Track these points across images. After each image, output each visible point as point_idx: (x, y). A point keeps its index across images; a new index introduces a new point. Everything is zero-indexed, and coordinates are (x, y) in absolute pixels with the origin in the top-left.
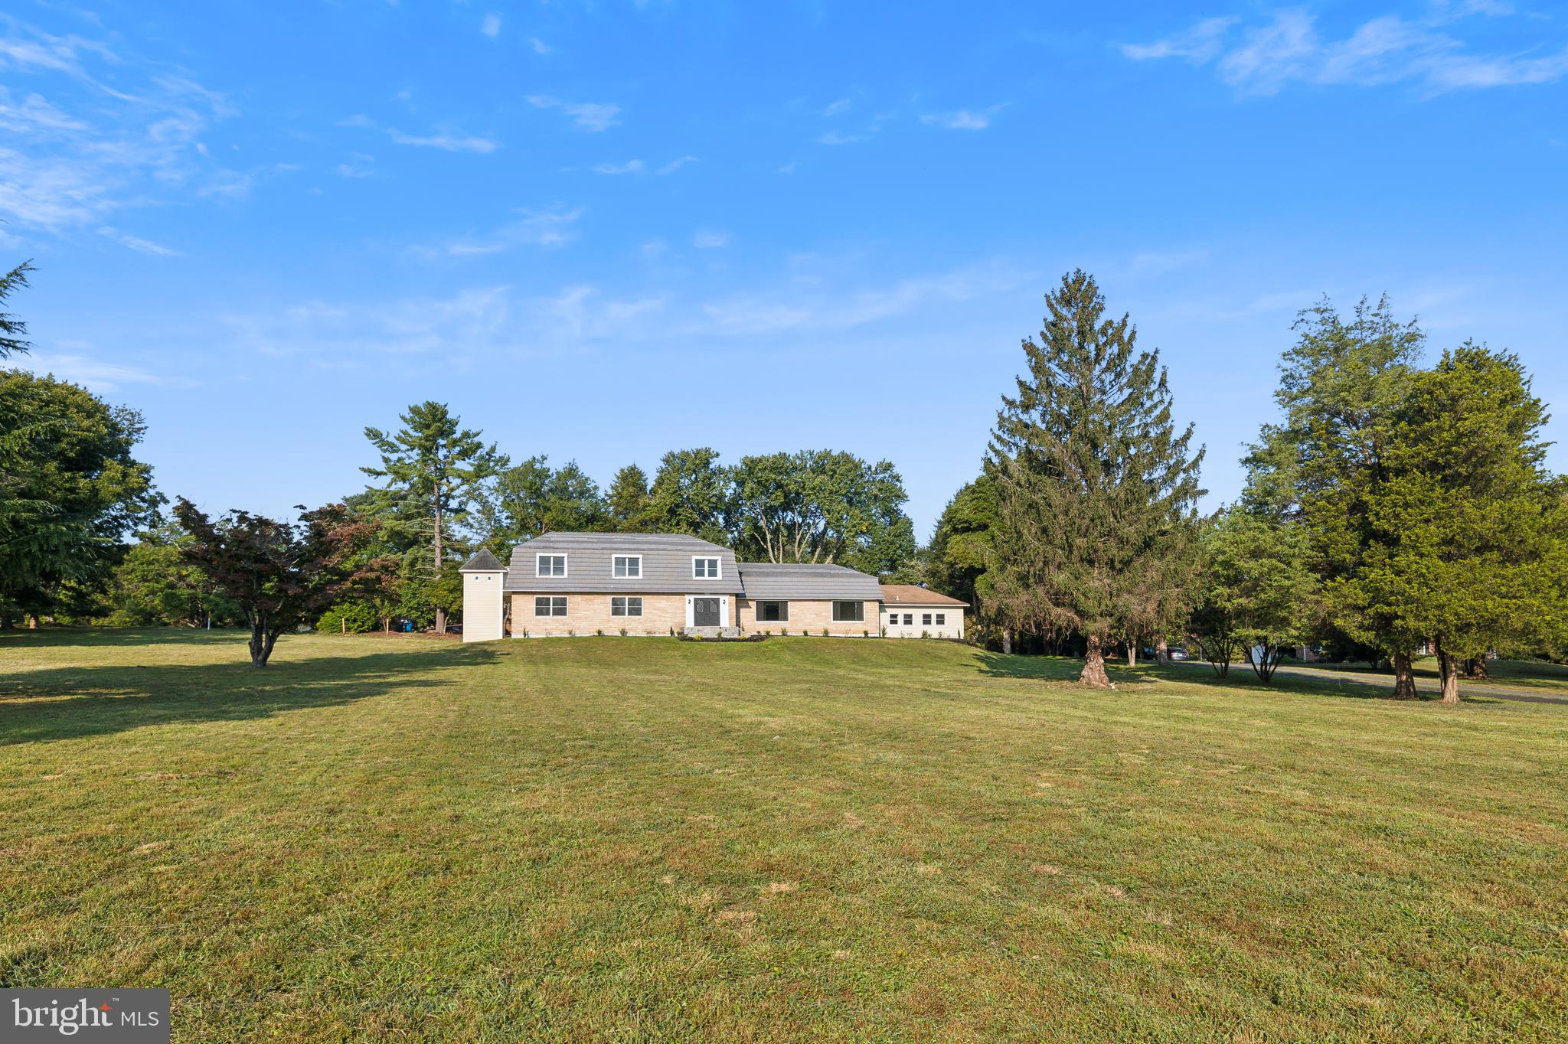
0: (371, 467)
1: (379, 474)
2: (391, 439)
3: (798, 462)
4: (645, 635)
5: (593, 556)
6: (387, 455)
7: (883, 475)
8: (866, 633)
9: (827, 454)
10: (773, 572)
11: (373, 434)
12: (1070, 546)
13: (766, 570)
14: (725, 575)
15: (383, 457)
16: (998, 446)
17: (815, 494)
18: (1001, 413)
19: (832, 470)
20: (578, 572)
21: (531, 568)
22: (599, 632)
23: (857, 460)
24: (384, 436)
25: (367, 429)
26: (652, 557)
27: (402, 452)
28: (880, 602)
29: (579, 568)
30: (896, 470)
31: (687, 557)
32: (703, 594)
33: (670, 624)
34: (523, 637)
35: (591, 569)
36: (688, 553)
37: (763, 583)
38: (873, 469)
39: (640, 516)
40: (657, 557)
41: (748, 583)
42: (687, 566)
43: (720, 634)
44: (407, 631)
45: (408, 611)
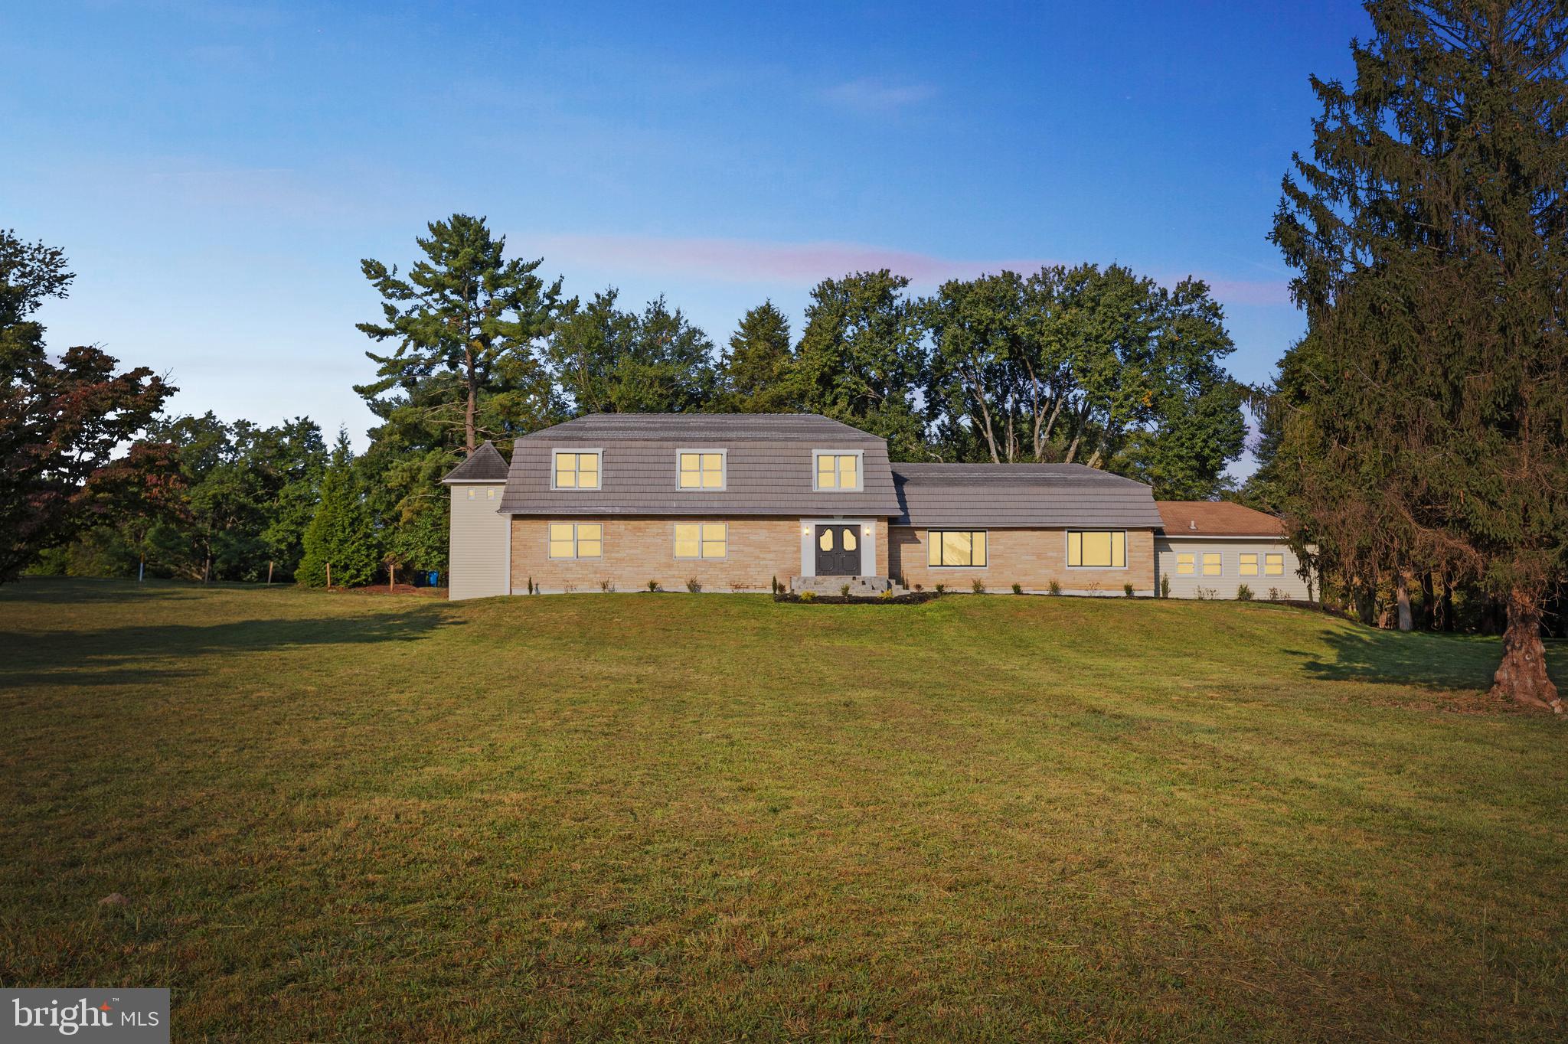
0: (372, 323)
1: (383, 333)
2: (403, 276)
3: (1037, 288)
4: (729, 591)
5: (644, 452)
6: (393, 302)
7: (1186, 307)
8: (1129, 589)
9: (1088, 272)
10: (963, 478)
11: (373, 269)
13: (951, 475)
14: (870, 483)
15: (385, 306)
17: (1060, 341)
19: (1093, 300)
20: (619, 481)
21: (542, 474)
22: (653, 585)
23: (1139, 280)
24: (390, 272)
25: (364, 262)
26: (742, 452)
27: (418, 297)
28: (1158, 531)
29: (621, 474)
30: (1212, 296)
31: (804, 452)
32: (831, 517)
33: (774, 572)
34: (526, 592)
35: (642, 474)
36: (805, 445)
37: (940, 498)
38: (1170, 296)
39: (772, 391)
40: (753, 452)
41: (914, 498)
42: (804, 467)
43: (846, 590)
44: (430, 585)
45: (427, 554)
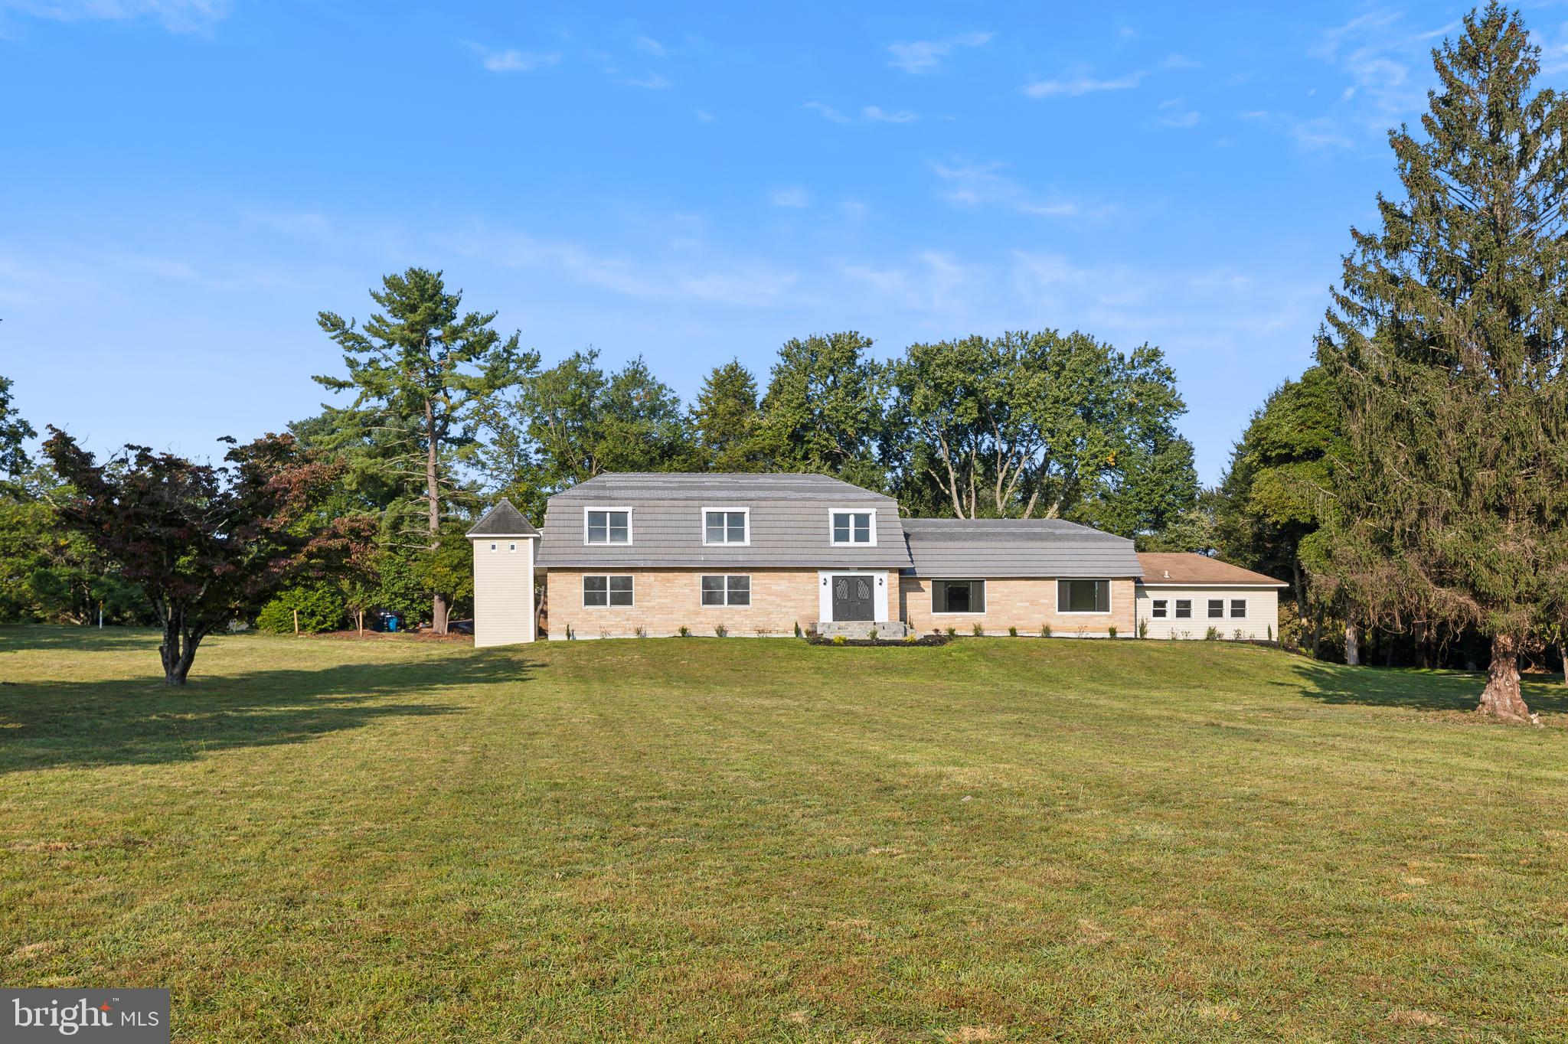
0: (329, 376)
1: (341, 385)
2: (358, 330)
3: (1001, 351)
4: (754, 635)
5: (672, 510)
6: (353, 355)
7: (1143, 371)
8: (1113, 631)
9: (1051, 336)
10: (960, 534)
11: (331, 323)
12: (1467, 484)
13: (947, 530)
14: (883, 538)
15: (347, 359)
16: (1343, 316)
17: (1029, 403)
18: (1350, 260)
19: (1057, 364)
20: (649, 537)
21: (576, 530)
22: (684, 631)
23: (1100, 346)
24: (348, 325)
25: (322, 315)
26: (764, 511)
27: (376, 349)
28: (1137, 580)
29: (650, 530)
30: (1166, 362)
31: (821, 511)
32: (847, 569)
33: (795, 618)
34: (565, 638)
35: (670, 530)
36: (822, 504)
37: (943, 551)
38: (1127, 360)
39: (746, 446)
40: (773, 511)
41: (919, 551)
42: (821, 524)
43: (874, 634)
44: (389, 630)
45: (391, 599)
